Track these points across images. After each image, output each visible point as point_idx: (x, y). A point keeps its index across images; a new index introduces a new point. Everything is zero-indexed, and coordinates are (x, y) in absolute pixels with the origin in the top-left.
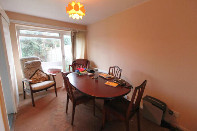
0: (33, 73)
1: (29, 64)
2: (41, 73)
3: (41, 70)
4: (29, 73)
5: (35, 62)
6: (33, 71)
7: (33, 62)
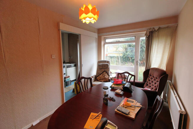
0: (101, 73)
1: (100, 66)
2: (106, 74)
3: (107, 72)
4: (99, 72)
5: (104, 64)
6: (102, 71)
7: (103, 64)
